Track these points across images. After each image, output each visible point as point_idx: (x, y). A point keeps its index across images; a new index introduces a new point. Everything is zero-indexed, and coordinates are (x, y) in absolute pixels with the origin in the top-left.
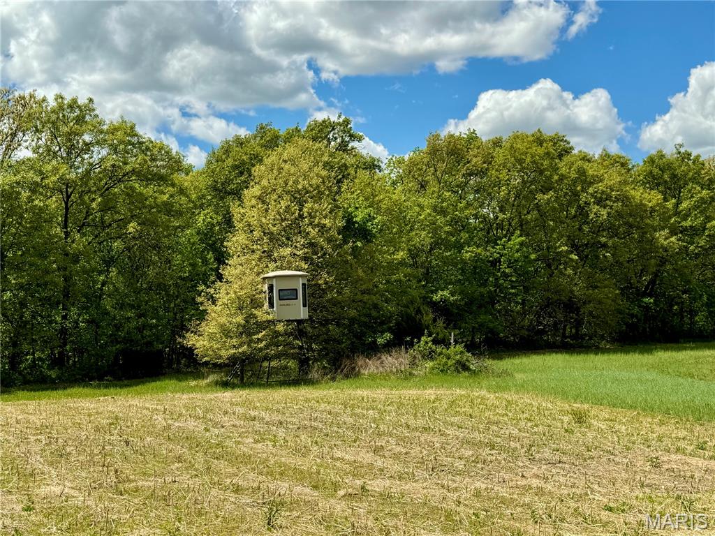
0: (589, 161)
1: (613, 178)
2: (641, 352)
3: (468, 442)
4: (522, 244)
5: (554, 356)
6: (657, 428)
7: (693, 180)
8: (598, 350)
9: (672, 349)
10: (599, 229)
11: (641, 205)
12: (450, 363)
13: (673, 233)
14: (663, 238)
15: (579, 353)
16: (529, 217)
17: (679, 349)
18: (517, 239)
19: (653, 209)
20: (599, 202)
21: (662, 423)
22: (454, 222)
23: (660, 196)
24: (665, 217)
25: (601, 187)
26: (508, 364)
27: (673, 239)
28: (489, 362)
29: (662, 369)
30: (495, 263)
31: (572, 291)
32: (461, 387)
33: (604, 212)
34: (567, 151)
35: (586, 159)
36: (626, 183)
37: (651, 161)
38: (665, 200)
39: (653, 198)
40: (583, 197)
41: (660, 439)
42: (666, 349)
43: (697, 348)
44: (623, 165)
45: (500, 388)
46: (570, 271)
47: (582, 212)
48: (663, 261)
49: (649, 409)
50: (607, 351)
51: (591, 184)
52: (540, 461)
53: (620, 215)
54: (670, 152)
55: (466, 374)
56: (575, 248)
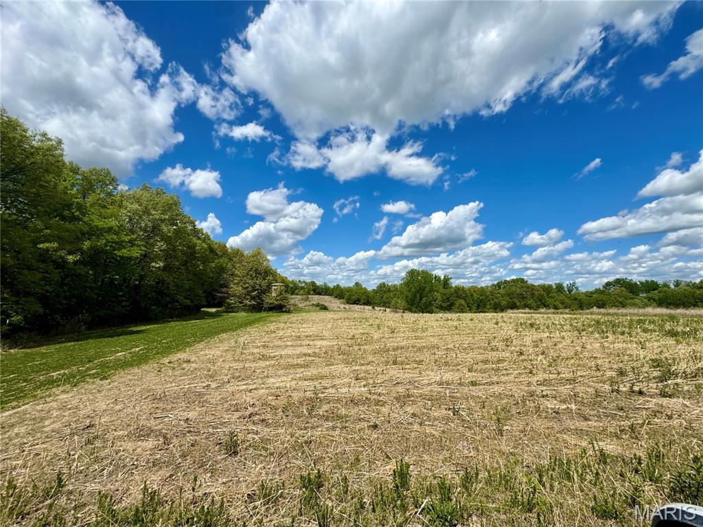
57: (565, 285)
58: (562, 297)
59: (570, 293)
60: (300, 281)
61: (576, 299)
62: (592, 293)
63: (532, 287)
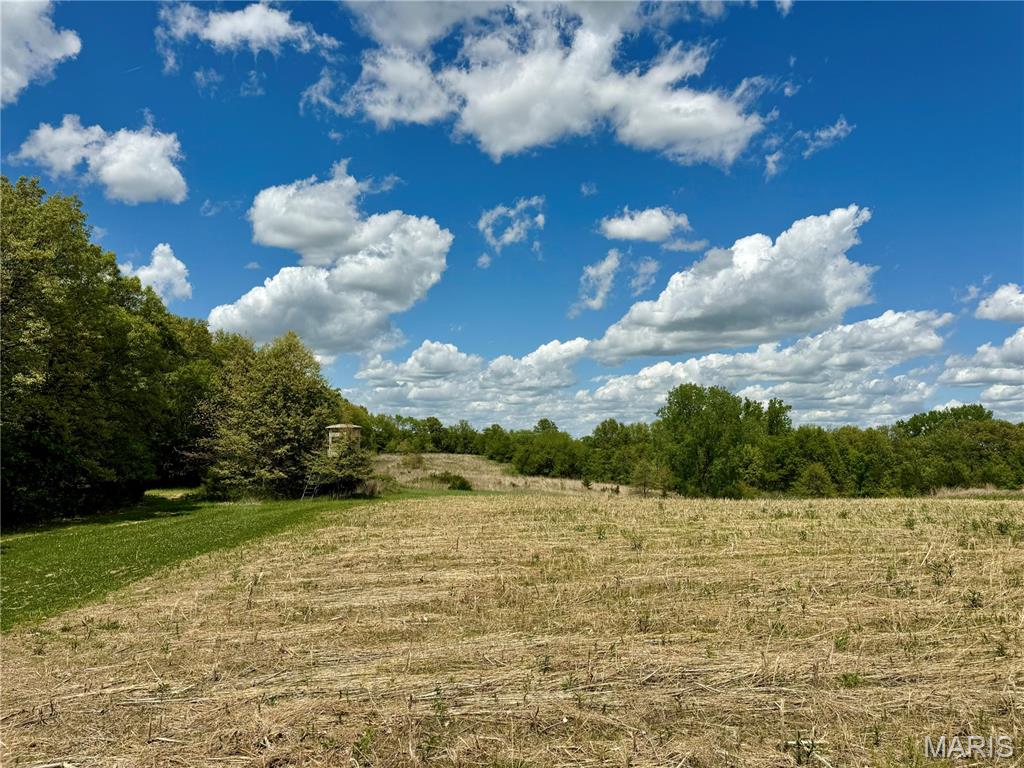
60: (398, 418)
63: (1005, 431)
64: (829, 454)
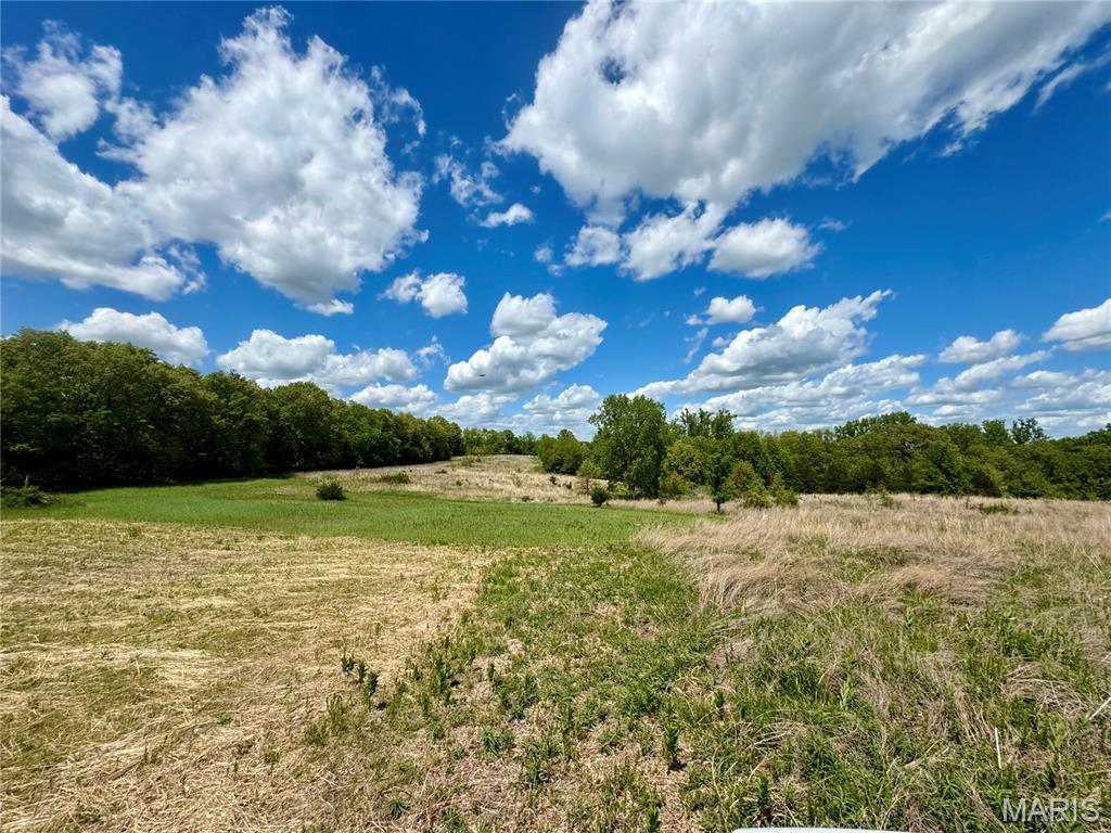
0: (170, 368)
1: (186, 382)
2: (194, 485)
3: (20, 564)
4: (107, 415)
5: (126, 489)
6: (192, 533)
7: (239, 390)
8: (162, 484)
9: (216, 482)
10: (171, 410)
11: (204, 400)
12: (19, 499)
13: (223, 417)
14: (216, 419)
15: (147, 486)
16: (116, 398)
17: (220, 482)
18: (102, 412)
19: (211, 403)
20: (174, 395)
21: (197, 530)
22: (42, 394)
23: (217, 396)
24: (218, 408)
25: (176, 386)
26: (82, 496)
27: (223, 421)
28: (62, 496)
29: (207, 495)
30: (80, 426)
31: (147, 448)
32: (26, 518)
33: (177, 402)
34: (155, 361)
35: (167, 367)
36: (195, 386)
37: (215, 376)
38: (221, 398)
39: (213, 397)
40: (163, 391)
41: (192, 541)
42: (211, 482)
43: (232, 481)
44: (194, 375)
45: (69, 516)
46: (147, 435)
47: (162, 399)
48: (215, 432)
49: (190, 522)
50: (170, 485)
51: (169, 383)
52: (91, 569)
53: (188, 404)
54: (227, 372)
55: (36, 506)
56: (153, 420)
57: (1008, 427)
58: (1001, 452)
59: (1020, 442)
60: (485, 430)
61: (1036, 458)
62: (1080, 442)
63: (925, 432)
64: (757, 453)
